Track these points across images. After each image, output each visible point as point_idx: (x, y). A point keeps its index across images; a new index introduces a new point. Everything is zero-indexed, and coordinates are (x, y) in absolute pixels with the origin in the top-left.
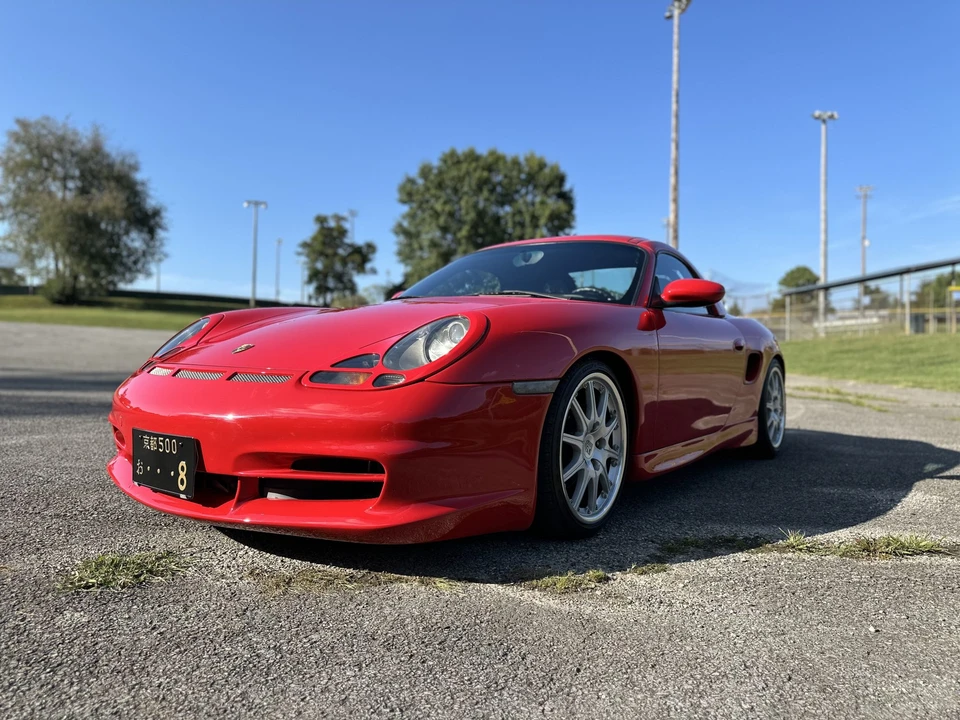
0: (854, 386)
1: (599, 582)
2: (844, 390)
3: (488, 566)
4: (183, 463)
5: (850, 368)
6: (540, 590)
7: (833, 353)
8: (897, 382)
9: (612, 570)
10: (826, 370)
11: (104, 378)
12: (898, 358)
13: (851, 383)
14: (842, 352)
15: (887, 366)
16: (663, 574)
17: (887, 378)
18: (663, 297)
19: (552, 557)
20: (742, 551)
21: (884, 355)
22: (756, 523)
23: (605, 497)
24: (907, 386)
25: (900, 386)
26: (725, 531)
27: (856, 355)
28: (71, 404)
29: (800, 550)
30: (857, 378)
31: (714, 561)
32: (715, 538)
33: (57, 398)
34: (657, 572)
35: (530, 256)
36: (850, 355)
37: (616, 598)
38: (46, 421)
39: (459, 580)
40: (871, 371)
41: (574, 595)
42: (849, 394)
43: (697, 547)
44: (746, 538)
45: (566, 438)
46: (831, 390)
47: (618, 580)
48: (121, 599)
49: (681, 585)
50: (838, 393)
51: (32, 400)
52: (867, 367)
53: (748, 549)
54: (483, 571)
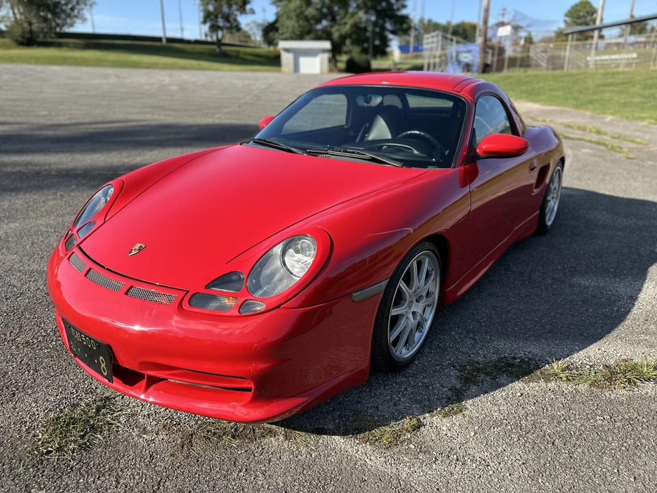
0: (611, 122)
1: (413, 431)
2: (603, 129)
3: (334, 410)
4: (101, 358)
5: (609, 101)
6: (370, 444)
7: (599, 85)
8: (643, 119)
9: (423, 412)
10: (591, 102)
11: (60, 133)
12: (647, 92)
13: (609, 118)
14: (604, 85)
15: (637, 100)
16: (460, 416)
17: (636, 114)
18: (478, 151)
19: (381, 394)
20: (518, 378)
21: (637, 89)
22: (529, 337)
23: (421, 332)
24: (650, 123)
25: (645, 123)
26: (507, 348)
27: (616, 89)
28: (38, 174)
29: (561, 378)
30: (613, 114)
31: (498, 394)
32: (500, 360)
33: (26, 164)
34: (456, 413)
35: (371, 99)
36: (611, 88)
37: (425, 452)
38: (18, 201)
39: (312, 432)
40: (625, 105)
41: (396, 450)
42: (605, 134)
43: (486, 374)
44: (522, 361)
45: (394, 312)
46: (593, 130)
47: (427, 427)
48: (71, 469)
49: (473, 434)
50: (599, 132)
51: (9, 169)
52: (622, 101)
53: (523, 376)
54: (330, 417)
